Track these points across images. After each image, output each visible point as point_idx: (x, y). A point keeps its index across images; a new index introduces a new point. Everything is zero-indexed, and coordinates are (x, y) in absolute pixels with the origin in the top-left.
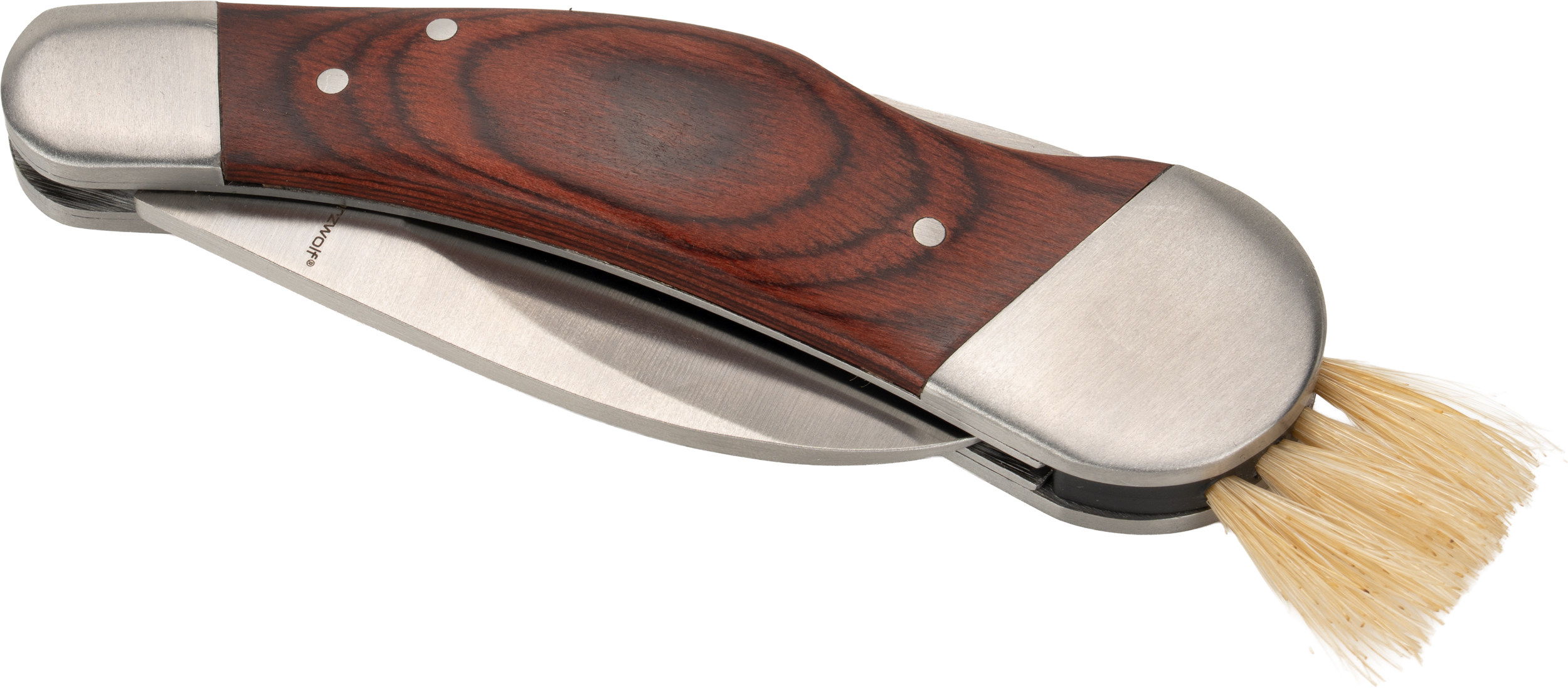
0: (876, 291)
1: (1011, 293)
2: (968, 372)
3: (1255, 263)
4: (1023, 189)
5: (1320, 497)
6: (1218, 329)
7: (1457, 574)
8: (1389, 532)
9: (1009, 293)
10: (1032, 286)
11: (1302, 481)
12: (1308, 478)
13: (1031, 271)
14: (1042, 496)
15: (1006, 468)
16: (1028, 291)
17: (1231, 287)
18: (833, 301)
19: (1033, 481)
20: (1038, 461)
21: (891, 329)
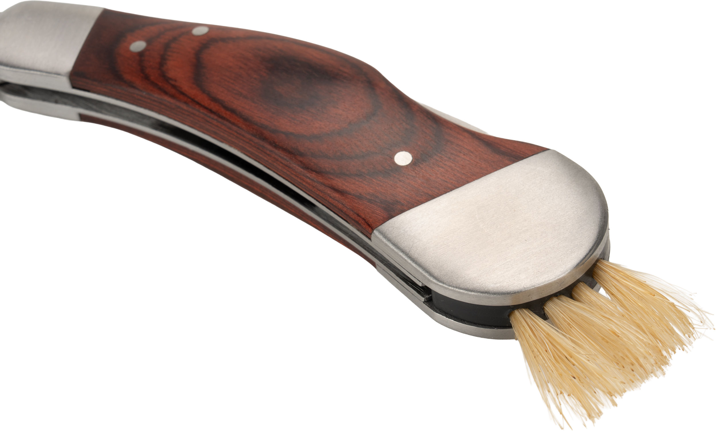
0: (364, 182)
1: (435, 195)
2: (396, 228)
3: (574, 201)
4: (463, 147)
5: (571, 328)
6: (539, 230)
7: (631, 380)
8: (601, 352)
9: (434, 195)
10: (448, 193)
11: (564, 318)
12: (567, 317)
13: (450, 186)
14: (427, 306)
15: (411, 287)
16: (444, 195)
17: (555, 211)
18: (339, 183)
19: (423, 296)
20: (420, 282)
21: (365, 202)
